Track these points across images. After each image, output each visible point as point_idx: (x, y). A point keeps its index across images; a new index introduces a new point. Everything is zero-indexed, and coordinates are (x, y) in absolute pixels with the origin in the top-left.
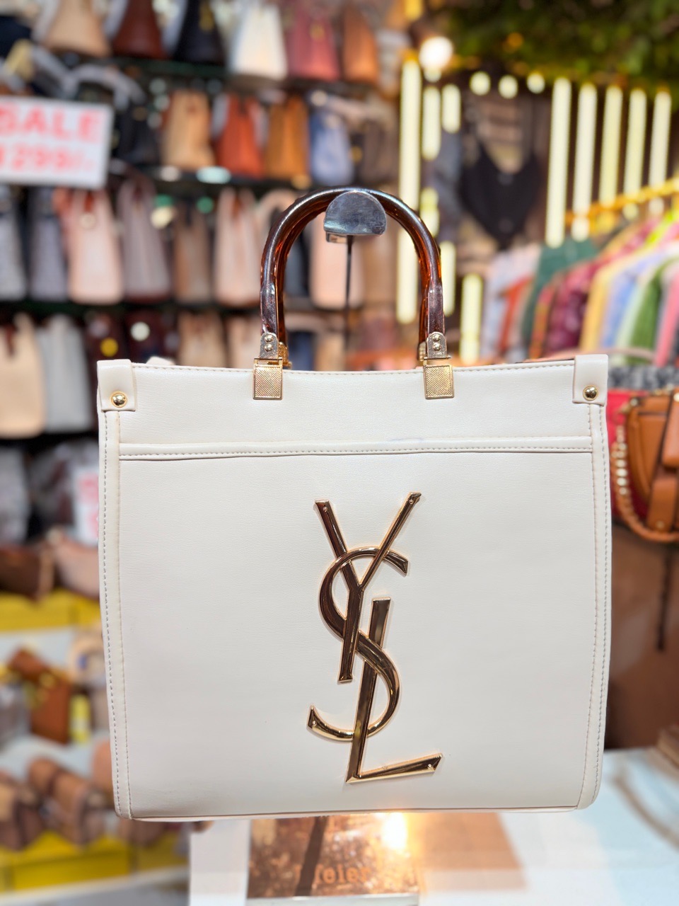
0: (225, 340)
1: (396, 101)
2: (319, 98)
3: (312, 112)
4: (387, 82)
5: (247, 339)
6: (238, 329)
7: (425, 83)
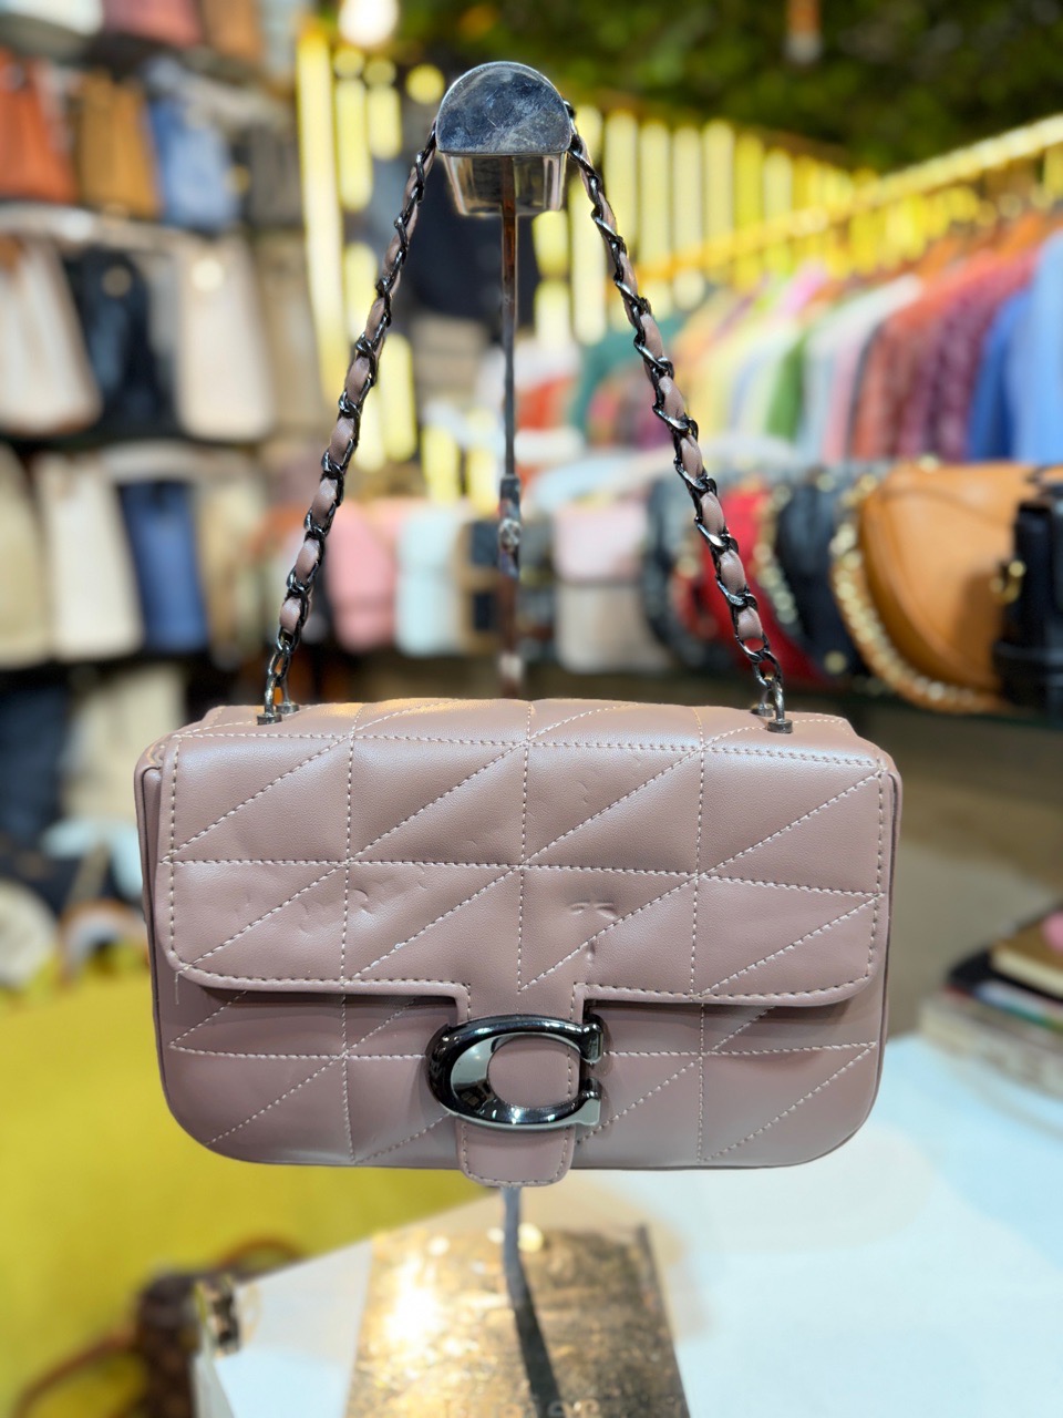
0: (30, 491)
1: (290, 98)
2: (165, 74)
3: (154, 99)
4: (277, 64)
5: (68, 491)
6: (52, 474)
7: (336, 78)
